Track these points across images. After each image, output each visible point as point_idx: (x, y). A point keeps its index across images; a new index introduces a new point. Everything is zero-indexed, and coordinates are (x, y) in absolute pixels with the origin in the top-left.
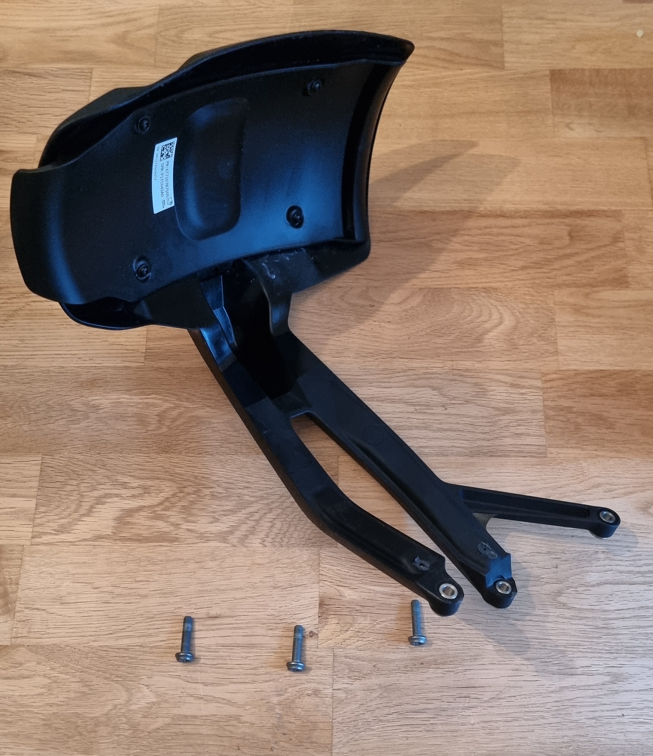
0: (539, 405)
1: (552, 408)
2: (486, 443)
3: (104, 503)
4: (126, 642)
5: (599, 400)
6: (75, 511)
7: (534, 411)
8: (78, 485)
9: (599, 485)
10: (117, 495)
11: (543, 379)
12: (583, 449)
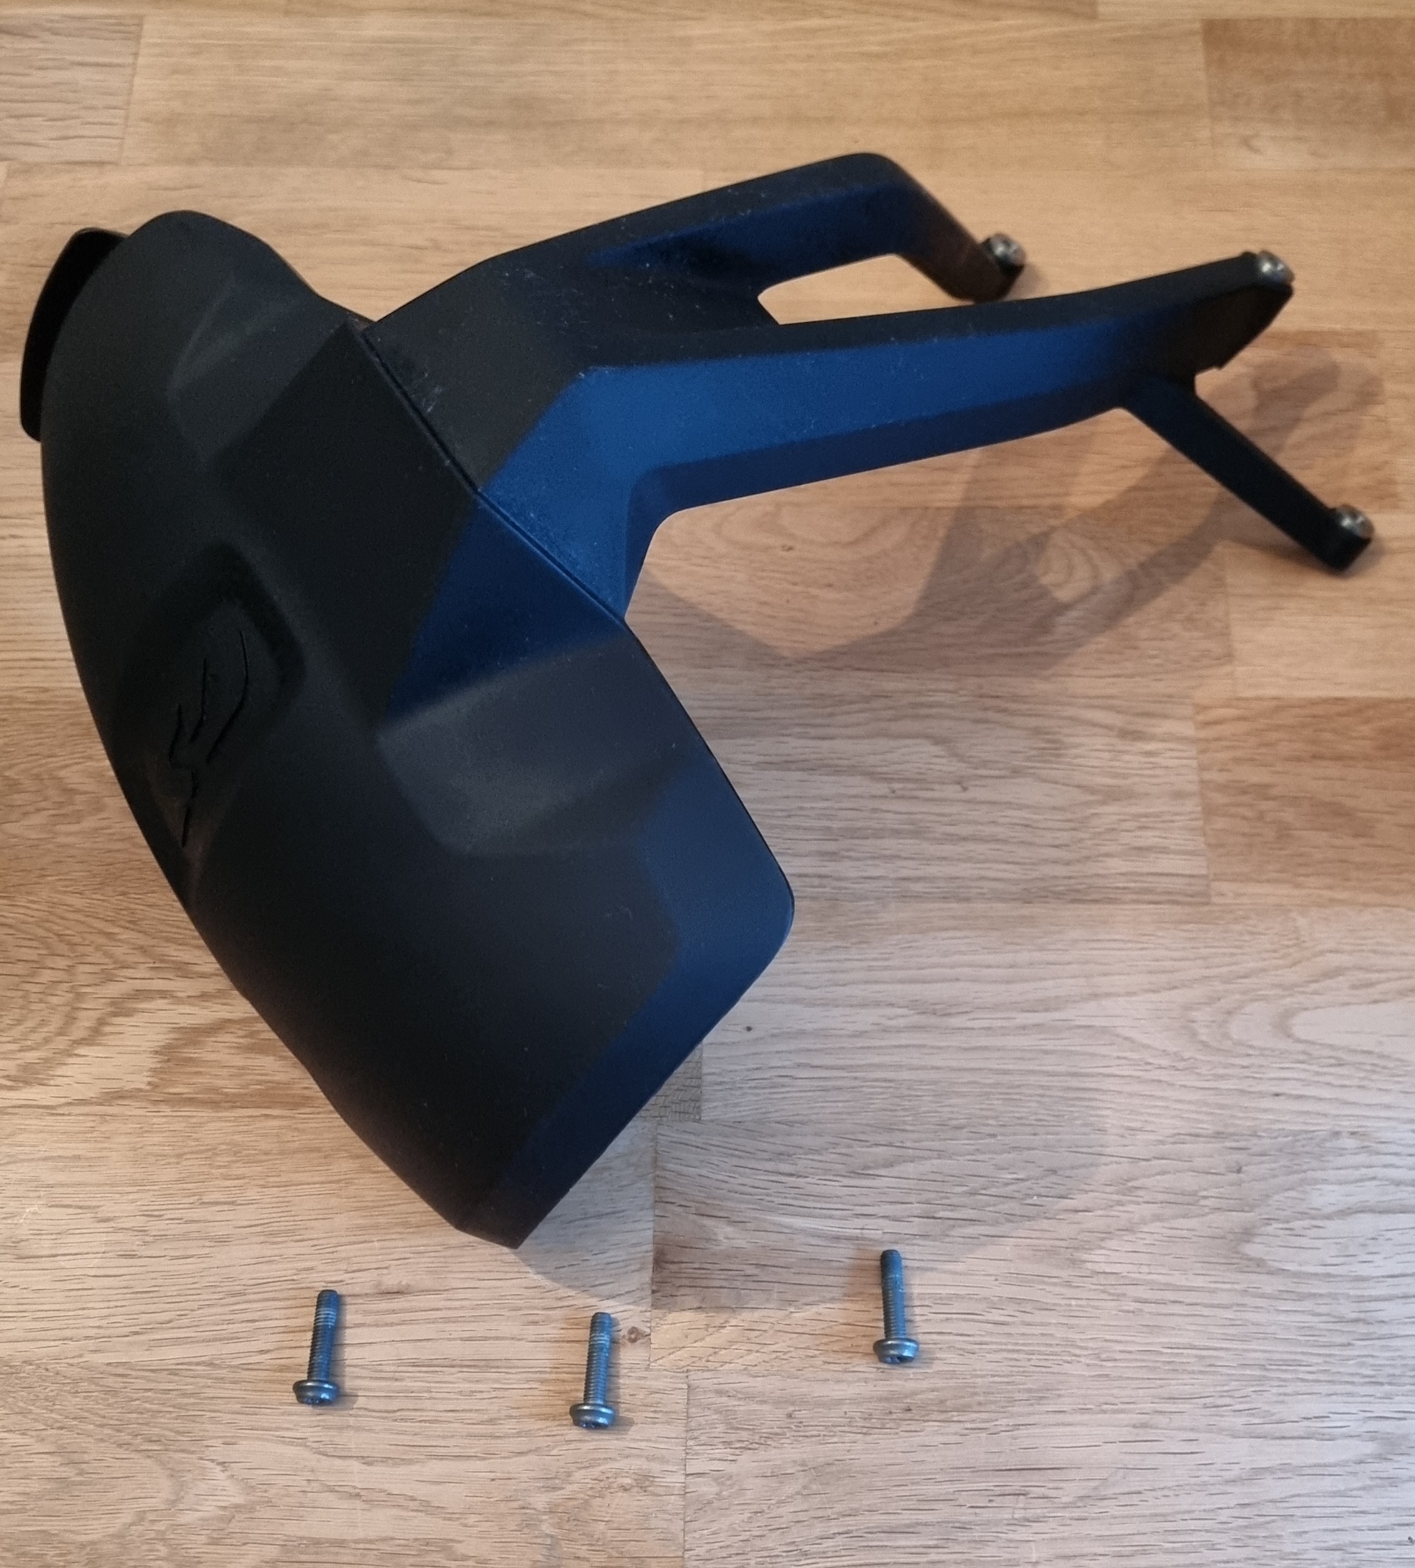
0: (1188, 781)
1: (1223, 788)
2: (1060, 871)
3: (128, 1013)
4: (174, 1354)
5: (1333, 770)
6: (61, 1033)
7: (1179, 795)
8: (70, 969)
9: (1338, 972)
10: (163, 994)
11: (1200, 718)
12: (1298, 886)
